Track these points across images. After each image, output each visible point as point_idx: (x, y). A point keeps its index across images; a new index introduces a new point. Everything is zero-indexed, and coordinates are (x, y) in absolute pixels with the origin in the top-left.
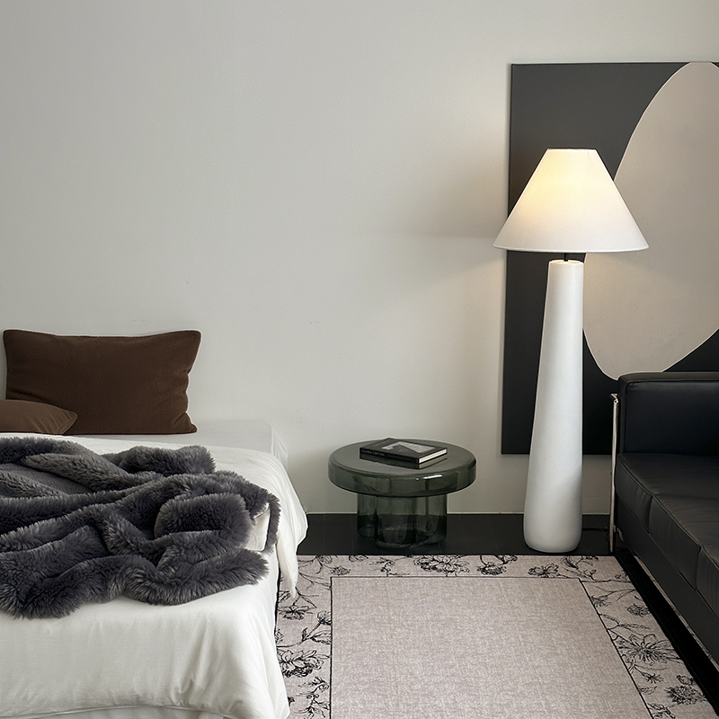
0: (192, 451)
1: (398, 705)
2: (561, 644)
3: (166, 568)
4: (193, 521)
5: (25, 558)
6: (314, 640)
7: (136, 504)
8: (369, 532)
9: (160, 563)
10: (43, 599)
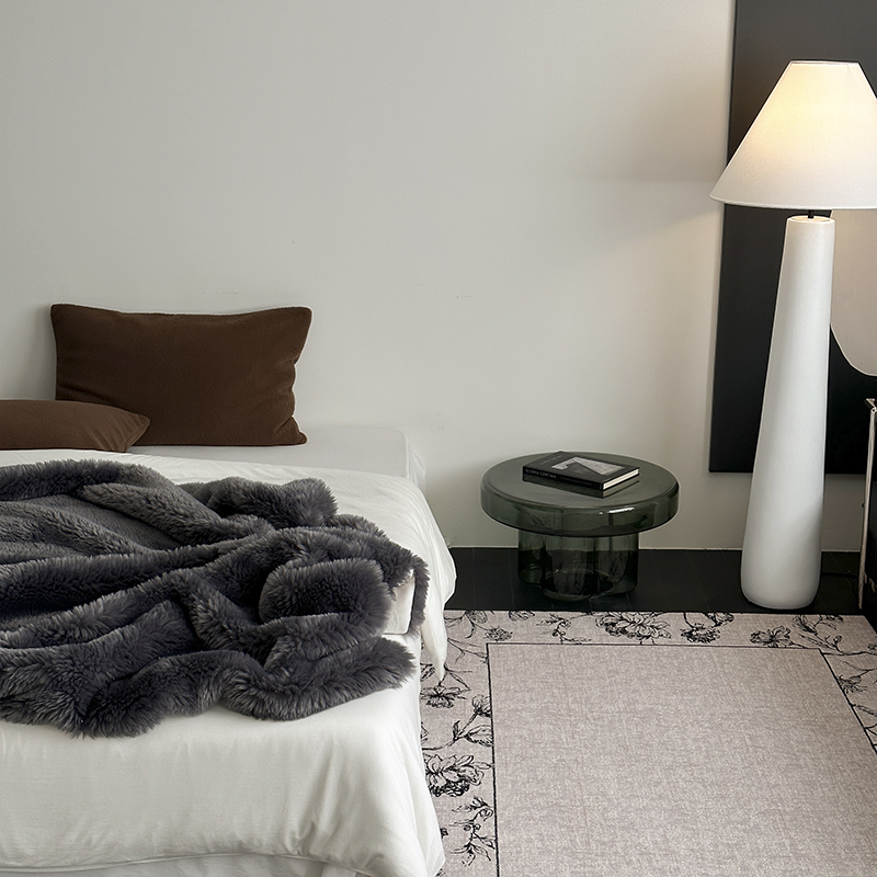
0: (305, 487)
1: (588, 843)
2: (804, 751)
3: (275, 670)
4: (312, 598)
5: (85, 655)
6: (469, 739)
7: (234, 569)
8: (533, 576)
9: (269, 661)
10: (110, 712)
